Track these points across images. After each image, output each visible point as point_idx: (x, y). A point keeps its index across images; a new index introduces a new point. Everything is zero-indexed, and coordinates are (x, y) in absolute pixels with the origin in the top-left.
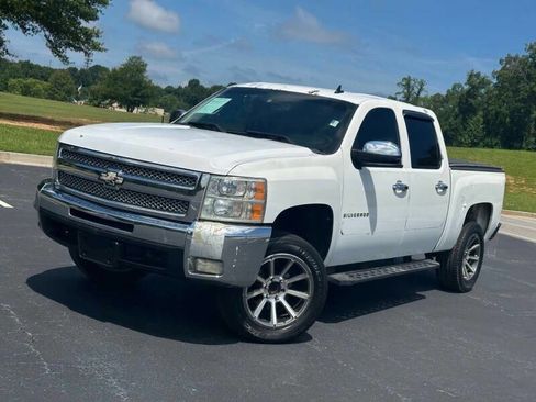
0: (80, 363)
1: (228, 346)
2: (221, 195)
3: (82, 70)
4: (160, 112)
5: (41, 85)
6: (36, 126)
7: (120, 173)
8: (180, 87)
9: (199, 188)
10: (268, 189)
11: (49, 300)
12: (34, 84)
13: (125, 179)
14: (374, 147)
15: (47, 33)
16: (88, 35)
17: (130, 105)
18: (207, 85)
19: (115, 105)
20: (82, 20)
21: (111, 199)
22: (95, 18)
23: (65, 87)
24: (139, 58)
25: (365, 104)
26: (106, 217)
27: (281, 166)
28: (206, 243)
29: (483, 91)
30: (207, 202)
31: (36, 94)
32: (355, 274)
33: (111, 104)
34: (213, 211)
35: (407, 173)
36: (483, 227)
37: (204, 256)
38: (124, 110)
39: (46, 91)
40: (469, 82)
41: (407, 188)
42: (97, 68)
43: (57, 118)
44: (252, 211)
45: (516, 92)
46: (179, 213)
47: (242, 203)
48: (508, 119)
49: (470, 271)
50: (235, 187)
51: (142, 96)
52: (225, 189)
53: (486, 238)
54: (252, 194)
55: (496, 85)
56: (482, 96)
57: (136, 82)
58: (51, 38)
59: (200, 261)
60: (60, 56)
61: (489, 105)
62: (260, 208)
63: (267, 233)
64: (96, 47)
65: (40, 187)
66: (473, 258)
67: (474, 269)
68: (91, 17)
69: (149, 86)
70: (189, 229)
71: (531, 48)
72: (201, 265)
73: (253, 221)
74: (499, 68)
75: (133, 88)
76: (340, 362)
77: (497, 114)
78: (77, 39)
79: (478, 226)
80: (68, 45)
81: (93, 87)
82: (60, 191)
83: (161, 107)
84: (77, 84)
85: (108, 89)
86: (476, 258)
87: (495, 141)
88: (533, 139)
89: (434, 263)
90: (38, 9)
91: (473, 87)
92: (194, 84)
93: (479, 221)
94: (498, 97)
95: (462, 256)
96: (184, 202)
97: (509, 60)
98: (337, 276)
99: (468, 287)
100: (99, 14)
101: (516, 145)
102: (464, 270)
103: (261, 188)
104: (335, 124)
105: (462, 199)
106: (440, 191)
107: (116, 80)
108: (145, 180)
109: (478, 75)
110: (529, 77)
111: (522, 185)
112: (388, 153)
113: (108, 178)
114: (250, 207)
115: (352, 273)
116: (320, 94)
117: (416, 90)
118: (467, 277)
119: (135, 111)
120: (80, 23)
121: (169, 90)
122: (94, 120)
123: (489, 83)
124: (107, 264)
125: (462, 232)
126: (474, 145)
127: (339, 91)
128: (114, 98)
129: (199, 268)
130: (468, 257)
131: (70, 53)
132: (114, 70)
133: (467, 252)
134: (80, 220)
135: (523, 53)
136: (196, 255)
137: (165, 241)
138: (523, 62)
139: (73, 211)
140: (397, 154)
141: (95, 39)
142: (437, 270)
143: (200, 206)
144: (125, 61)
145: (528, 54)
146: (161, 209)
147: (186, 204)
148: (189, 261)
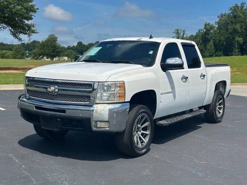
0: (49, 177)
1: (116, 160)
2: (104, 91)
3: (28, 44)
4: (66, 58)
5: (9, 53)
6: (10, 71)
7: (56, 87)
8: (74, 46)
9: (94, 89)
10: (126, 86)
11: (30, 150)
12: (6, 53)
13: (59, 90)
14: (170, 61)
15: (10, 28)
16: (29, 27)
17: (52, 57)
18: (86, 44)
19: (45, 58)
20: (25, 21)
21: (54, 100)
22: (31, 19)
23: (21, 52)
24: (54, 35)
25: (164, 42)
26: (52, 108)
27: (130, 74)
28: (100, 114)
29: (212, 31)
30: (98, 95)
31: (8, 57)
32: (169, 120)
33: (43, 58)
34: (101, 99)
35: (186, 71)
36: (223, 92)
37: (100, 120)
38: (49, 60)
39: (12, 55)
40: (205, 28)
41: (187, 78)
42: (34, 42)
43: (19, 67)
44: (119, 97)
45: (227, 30)
46: (86, 102)
47: (114, 93)
48: (225, 43)
49: (220, 113)
50: (110, 87)
51: (57, 52)
52: (105, 88)
53: (225, 96)
54: (118, 89)
55: (218, 28)
56: (212, 33)
57: (53, 46)
58: (12, 30)
59: (98, 123)
60: (17, 38)
61: (216, 37)
62: (123, 95)
63: (128, 106)
64: (33, 32)
65: (19, 98)
66: (220, 107)
67: (221, 111)
68: (30, 18)
69: (59, 47)
70: (92, 109)
71: (231, 9)
72: (99, 124)
73: (120, 101)
74: (218, 20)
75: (52, 49)
76: (168, 161)
77: (220, 41)
78: (24, 29)
79: (221, 92)
80: (21, 32)
81: (34, 51)
82: (29, 99)
83: (66, 56)
84: (26, 50)
85: (41, 51)
86: (222, 106)
87: (220, 53)
88: (237, 50)
89: (203, 111)
90: (5, 17)
91: (208, 30)
92: (80, 44)
93: (221, 89)
94: (219, 33)
95: (215, 106)
96: (87, 96)
97: (222, 16)
98: (161, 122)
99: (220, 120)
100: (33, 17)
101: (230, 54)
102: (217, 112)
103: (122, 86)
104: (151, 52)
105: (212, 80)
106: (202, 77)
107: (44, 46)
108: (68, 89)
109: (209, 24)
110: (232, 22)
111: (235, 72)
112: (177, 63)
113: (51, 90)
114: (118, 95)
115: (168, 120)
116: (142, 40)
117: (182, 34)
118: (219, 115)
119: (54, 60)
120: (25, 22)
121: (69, 48)
122: (36, 66)
123: (214, 27)
124: (56, 130)
125: (214, 95)
126: (211, 56)
127: (151, 37)
128: (44, 55)
129: (98, 126)
130: (218, 107)
131: (22, 36)
132: (43, 42)
133: (217, 104)
134: (40, 111)
135: (228, 12)
136: (96, 120)
137: (81, 115)
138: (229, 16)
139: (37, 107)
140: (181, 63)
141: (32, 28)
142: (205, 114)
143: (95, 98)
144: (47, 37)
145: (230, 12)
146: (77, 101)
147: (89, 97)
148: (93, 123)
